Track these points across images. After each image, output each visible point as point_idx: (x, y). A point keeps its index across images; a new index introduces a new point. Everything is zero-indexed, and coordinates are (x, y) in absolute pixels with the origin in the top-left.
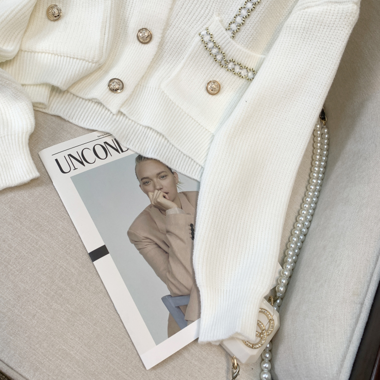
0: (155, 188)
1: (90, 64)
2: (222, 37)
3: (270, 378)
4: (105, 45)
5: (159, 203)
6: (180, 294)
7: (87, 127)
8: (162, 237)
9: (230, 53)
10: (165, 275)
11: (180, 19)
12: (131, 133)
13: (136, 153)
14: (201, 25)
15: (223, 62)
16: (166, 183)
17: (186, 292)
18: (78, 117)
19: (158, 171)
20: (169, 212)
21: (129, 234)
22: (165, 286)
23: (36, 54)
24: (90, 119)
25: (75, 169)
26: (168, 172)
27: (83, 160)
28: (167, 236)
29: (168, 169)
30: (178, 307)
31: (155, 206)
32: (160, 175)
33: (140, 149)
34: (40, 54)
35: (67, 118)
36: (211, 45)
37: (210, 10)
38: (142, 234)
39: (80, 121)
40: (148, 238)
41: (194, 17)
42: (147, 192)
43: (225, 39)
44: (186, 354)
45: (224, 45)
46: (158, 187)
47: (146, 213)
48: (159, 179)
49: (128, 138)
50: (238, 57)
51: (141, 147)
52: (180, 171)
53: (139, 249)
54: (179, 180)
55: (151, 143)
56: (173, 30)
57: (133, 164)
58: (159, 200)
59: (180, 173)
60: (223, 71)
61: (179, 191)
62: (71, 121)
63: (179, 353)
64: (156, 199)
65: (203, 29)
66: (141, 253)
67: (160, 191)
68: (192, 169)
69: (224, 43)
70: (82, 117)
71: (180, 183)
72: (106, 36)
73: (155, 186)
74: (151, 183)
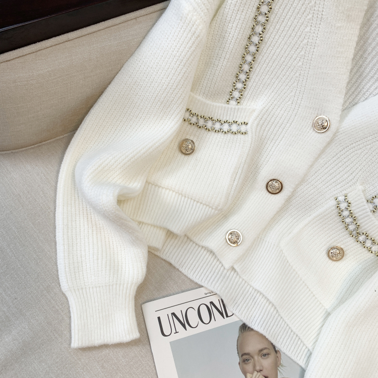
0: (254, 369)
1: (213, 210)
2: (361, 208)
4: (232, 192)
7: (196, 280)
9: (365, 227)
11: (318, 178)
12: (239, 295)
13: (242, 321)
14: (340, 189)
15: (354, 232)
16: (267, 363)
18: (189, 266)
19: (260, 347)
23: (160, 189)
24: (200, 270)
25: (176, 333)
26: (271, 350)
27: (185, 323)
29: (271, 346)
32: (262, 352)
33: (246, 317)
34: (164, 189)
35: (177, 266)
36: (346, 213)
37: (354, 177)
39: (189, 271)
41: (334, 179)
42: (245, 373)
43: (364, 212)
45: (362, 217)
46: (258, 368)
48: (260, 358)
49: (235, 302)
50: (373, 233)
51: (247, 314)
52: (285, 351)
54: (282, 362)
55: (259, 312)
56: (308, 186)
59: (284, 353)
60: (351, 240)
61: (279, 376)
62: (180, 269)
65: (341, 194)
67: (259, 373)
68: (298, 352)
69: (361, 215)
70: (193, 266)
71: (282, 366)
72: (236, 183)
73: (254, 366)
74: (252, 361)
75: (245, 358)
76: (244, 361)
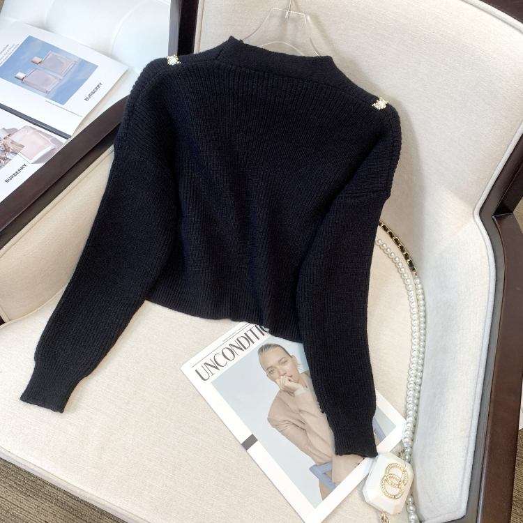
0: (280, 375)
3: (417, 518)
5: (286, 387)
6: (324, 462)
8: (297, 416)
10: (307, 449)
16: (287, 367)
19: (278, 358)
20: (297, 393)
21: (269, 420)
22: (310, 458)
25: (213, 374)
28: (301, 414)
31: (284, 391)
32: (281, 361)
38: (280, 418)
40: (285, 420)
42: (274, 380)
44: (340, 512)
46: (282, 373)
47: (278, 399)
48: (281, 366)
53: (280, 432)
57: (256, 357)
58: (286, 385)
61: (300, 373)
63: (334, 512)
64: (283, 384)
66: (283, 434)
67: (285, 376)
73: (279, 373)
74: (276, 371)
75: (270, 371)
76: (270, 372)
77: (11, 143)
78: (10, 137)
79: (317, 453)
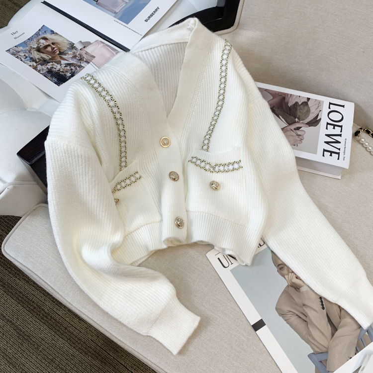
0: (289, 271)
2: (202, 154)
5: (293, 283)
6: (321, 352)
8: (300, 309)
10: (307, 338)
15: (211, 169)
17: (325, 350)
20: (303, 290)
21: (277, 309)
25: (232, 264)
28: (304, 308)
30: (321, 362)
31: (292, 286)
38: (286, 308)
40: (290, 311)
42: (283, 276)
47: (286, 292)
53: (286, 320)
58: (293, 281)
64: (291, 280)
66: (288, 323)
67: (292, 274)
74: (285, 267)
75: (280, 267)
76: (280, 269)
77: (85, 54)
78: (85, 49)
79: (315, 343)
